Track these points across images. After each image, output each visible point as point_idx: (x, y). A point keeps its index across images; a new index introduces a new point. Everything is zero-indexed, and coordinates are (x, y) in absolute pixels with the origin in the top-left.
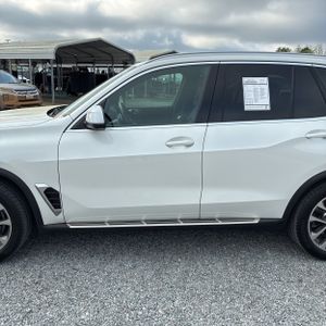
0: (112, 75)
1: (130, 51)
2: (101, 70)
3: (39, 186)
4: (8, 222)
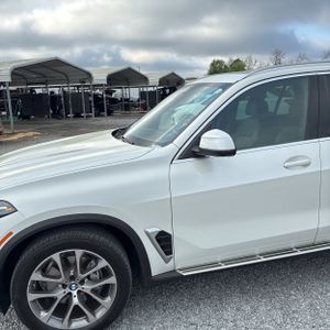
1: (87, 69)
3: (150, 231)
4: (112, 280)
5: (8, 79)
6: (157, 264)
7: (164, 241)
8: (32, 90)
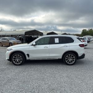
0: (38, 37)
2: (35, 36)
4: (22, 59)
5: (24, 34)
6: (27, 58)
7: (28, 55)
8: (31, 36)
